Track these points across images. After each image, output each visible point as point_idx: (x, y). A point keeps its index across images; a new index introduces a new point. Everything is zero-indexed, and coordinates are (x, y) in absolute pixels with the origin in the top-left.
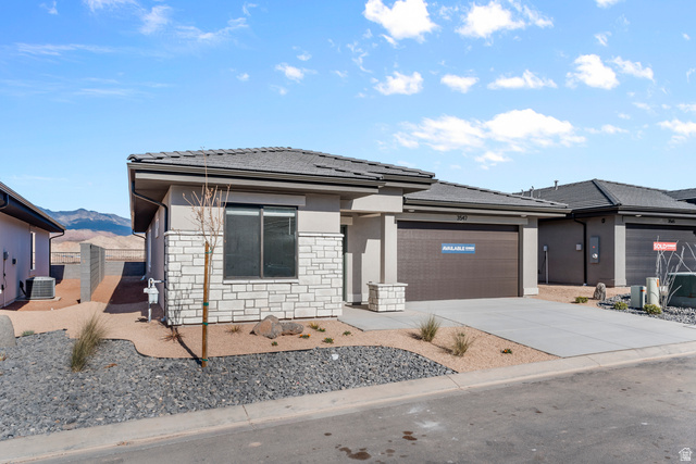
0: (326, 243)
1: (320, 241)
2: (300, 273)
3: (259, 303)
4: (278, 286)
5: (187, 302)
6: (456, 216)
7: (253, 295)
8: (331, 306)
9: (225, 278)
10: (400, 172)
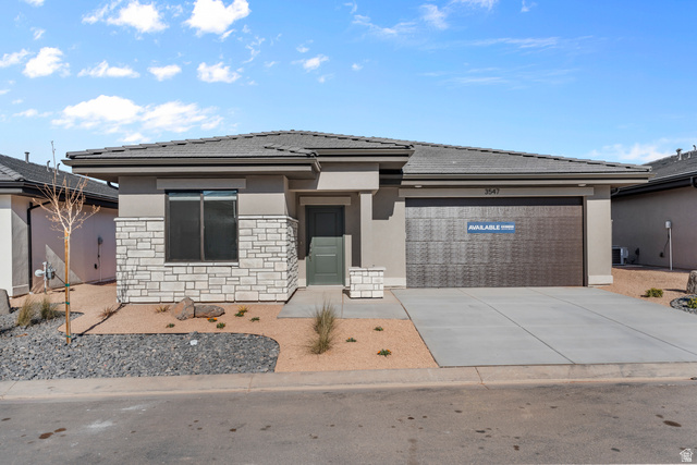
0: (267, 225)
1: (262, 224)
2: (240, 256)
3: (199, 285)
4: (219, 269)
5: (133, 282)
6: (483, 190)
7: (193, 277)
8: (275, 290)
9: (167, 261)
10: (379, 145)
